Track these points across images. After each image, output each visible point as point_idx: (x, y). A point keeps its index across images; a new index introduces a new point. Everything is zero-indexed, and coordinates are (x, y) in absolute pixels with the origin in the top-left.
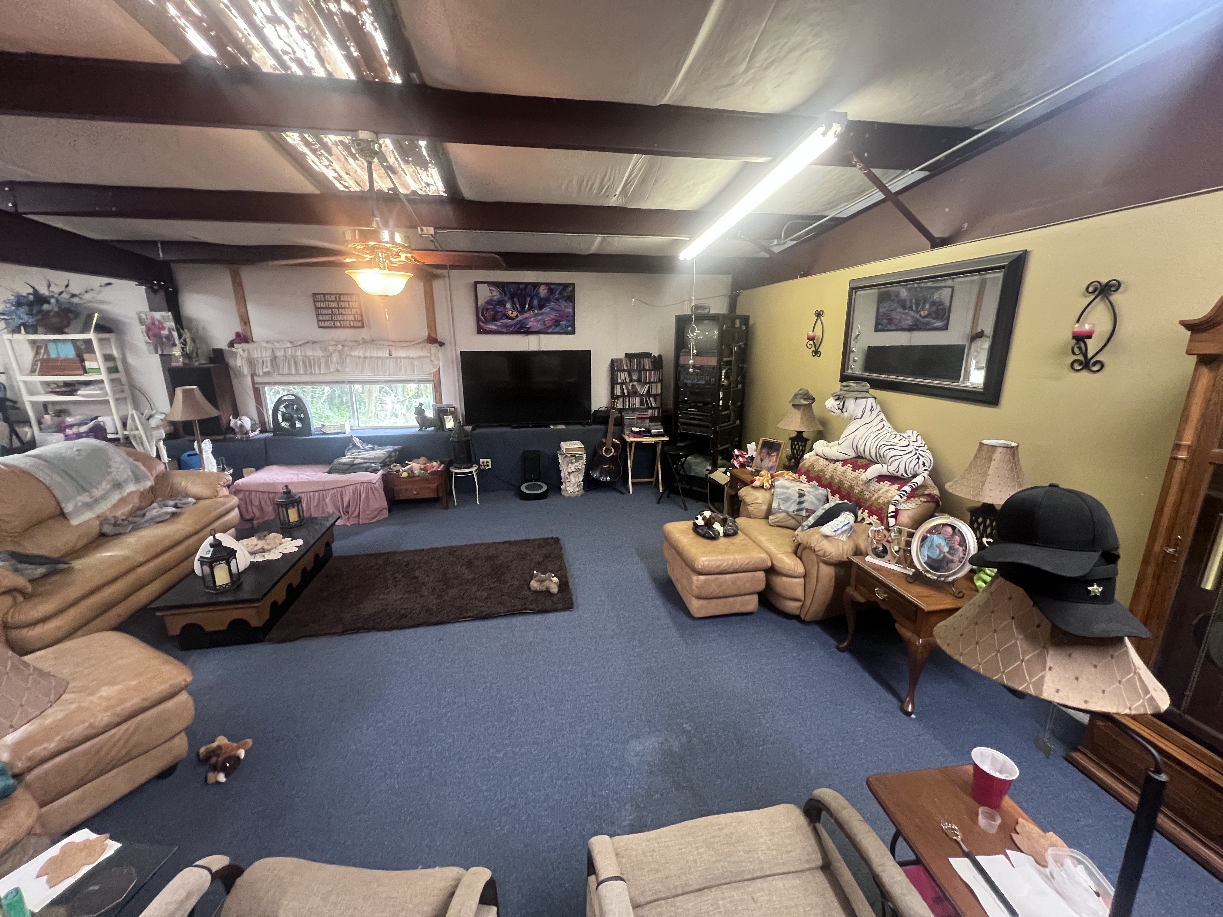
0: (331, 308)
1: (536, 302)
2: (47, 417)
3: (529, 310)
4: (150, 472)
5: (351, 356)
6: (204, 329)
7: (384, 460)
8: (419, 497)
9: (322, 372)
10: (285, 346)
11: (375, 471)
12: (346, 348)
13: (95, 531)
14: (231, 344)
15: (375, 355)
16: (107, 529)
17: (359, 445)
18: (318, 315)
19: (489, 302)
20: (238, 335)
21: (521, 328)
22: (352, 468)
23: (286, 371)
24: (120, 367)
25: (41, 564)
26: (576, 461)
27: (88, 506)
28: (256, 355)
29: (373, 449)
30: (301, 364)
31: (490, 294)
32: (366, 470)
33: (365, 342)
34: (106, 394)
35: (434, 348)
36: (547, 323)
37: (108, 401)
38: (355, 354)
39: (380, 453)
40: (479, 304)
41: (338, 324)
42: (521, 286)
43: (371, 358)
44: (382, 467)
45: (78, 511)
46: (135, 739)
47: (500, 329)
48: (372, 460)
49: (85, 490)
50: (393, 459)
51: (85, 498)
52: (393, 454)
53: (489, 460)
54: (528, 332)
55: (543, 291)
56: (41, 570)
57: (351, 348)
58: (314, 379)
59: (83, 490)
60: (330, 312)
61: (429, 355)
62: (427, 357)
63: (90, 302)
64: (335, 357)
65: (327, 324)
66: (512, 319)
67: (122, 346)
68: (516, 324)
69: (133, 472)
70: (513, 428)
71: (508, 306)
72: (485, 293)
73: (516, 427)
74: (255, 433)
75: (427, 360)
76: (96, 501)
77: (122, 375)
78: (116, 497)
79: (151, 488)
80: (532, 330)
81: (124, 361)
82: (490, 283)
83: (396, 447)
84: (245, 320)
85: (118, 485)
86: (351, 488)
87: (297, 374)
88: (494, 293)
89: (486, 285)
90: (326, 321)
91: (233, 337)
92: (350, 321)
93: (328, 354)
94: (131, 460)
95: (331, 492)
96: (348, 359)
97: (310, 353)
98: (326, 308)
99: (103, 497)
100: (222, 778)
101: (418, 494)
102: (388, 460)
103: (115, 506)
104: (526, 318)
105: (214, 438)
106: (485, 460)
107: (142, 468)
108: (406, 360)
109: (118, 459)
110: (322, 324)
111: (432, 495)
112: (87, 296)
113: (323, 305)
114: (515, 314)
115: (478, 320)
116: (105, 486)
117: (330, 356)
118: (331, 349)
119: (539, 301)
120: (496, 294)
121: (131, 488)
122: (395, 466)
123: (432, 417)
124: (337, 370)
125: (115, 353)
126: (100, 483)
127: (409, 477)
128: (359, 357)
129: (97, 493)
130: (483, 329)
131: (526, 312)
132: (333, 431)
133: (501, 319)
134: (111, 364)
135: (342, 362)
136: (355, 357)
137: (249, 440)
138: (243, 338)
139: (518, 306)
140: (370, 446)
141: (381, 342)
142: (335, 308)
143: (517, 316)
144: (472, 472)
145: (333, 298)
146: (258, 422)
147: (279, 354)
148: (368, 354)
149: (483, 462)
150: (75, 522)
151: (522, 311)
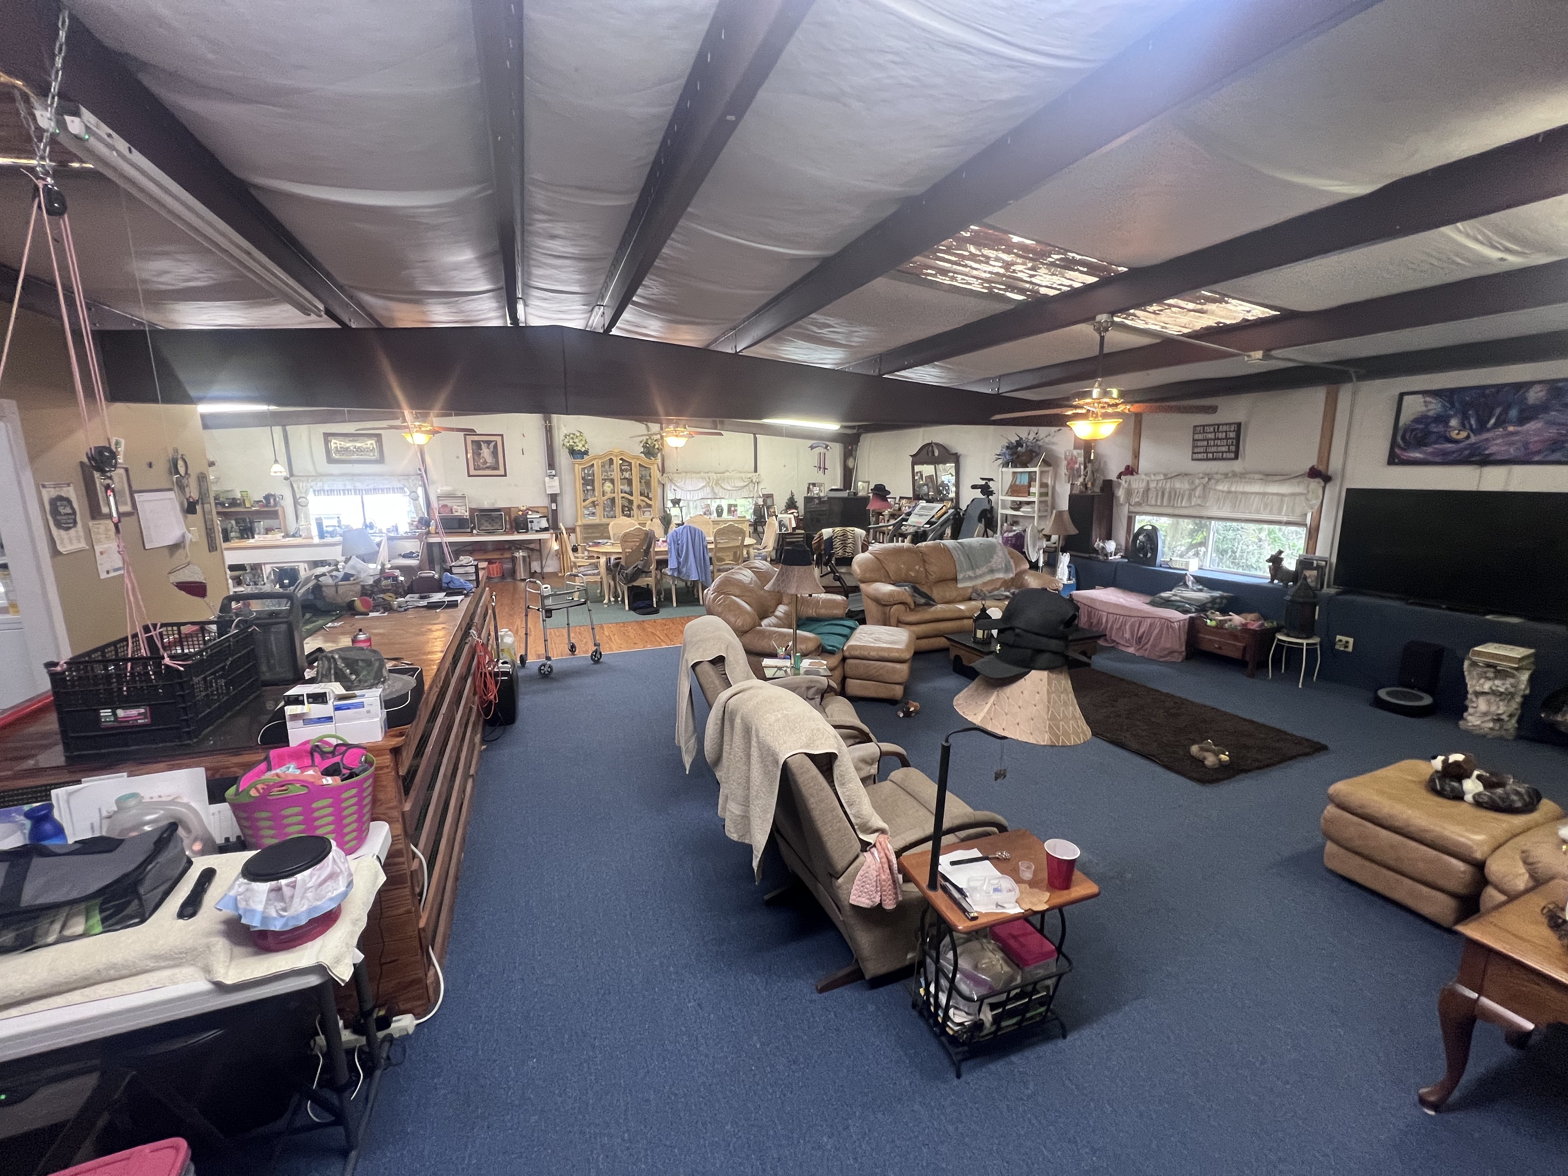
0: (1208, 440)
1: (1513, 413)
2: (1005, 524)
3: (1496, 426)
4: (1016, 568)
5: (1215, 490)
6: (1105, 463)
7: (1204, 604)
8: (1219, 652)
9: (1183, 505)
10: (1158, 478)
11: (1185, 612)
12: (1213, 481)
13: (968, 595)
14: (1119, 477)
15: (1241, 490)
16: (974, 595)
17: (1190, 584)
18: (1194, 447)
19: (1422, 419)
20: (1128, 467)
21: (1472, 455)
22: (1167, 603)
23: (1153, 502)
24: (1050, 493)
25: (924, 597)
26: (1496, 678)
27: (970, 578)
28: (1134, 485)
29: (1201, 590)
30: (1166, 496)
31: (1424, 409)
32: (1177, 608)
33: (1235, 475)
34: (1034, 512)
35: (1315, 485)
36: (1531, 446)
37: (1034, 517)
38: (1220, 487)
39: (1204, 595)
40: (1403, 420)
41: (1210, 456)
42: (1487, 391)
43: (1236, 492)
44: (1197, 611)
45: (965, 579)
46: (881, 671)
47: (1430, 458)
48: (1190, 601)
49: (973, 569)
50: (1217, 606)
51: (970, 573)
52: (1218, 601)
53: (1351, 640)
54: (1486, 461)
55: (1534, 396)
56: (923, 601)
57: (1218, 481)
58: (1177, 512)
59: (972, 568)
60: (1205, 443)
61: (1305, 492)
62: (1302, 494)
63: (1048, 444)
64: (1198, 493)
65: (1200, 456)
66: (1456, 442)
67: (1056, 476)
68: (1461, 450)
69: (1006, 565)
70: (1407, 603)
71: (1454, 422)
72: (1414, 407)
73: (1411, 604)
74: (1117, 557)
75: (1302, 498)
76: (976, 577)
77: (1049, 499)
78: (988, 578)
79: (1012, 578)
80: (1492, 458)
81: (1054, 488)
82: (1424, 393)
83: (1225, 594)
84: (1136, 455)
85: (992, 571)
86: (1149, 621)
87: (1162, 505)
88: (1431, 407)
89: (1420, 396)
90: (1200, 453)
91: (1123, 469)
92: (1223, 452)
93: (1193, 487)
94: (1008, 556)
95: (1133, 619)
96: (1212, 492)
97: (1178, 485)
98: (1203, 440)
99: (981, 576)
100: (901, 715)
101: (1220, 648)
102: (1209, 605)
103: (985, 584)
104: (1487, 440)
105: (1074, 553)
106: (1344, 639)
107: (1012, 563)
108: (1275, 498)
109: (1000, 554)
110: (1196, 456)
111: (1237, 655)
112: (1047, 440)
113: (1200, 437)
114: (1464, 434)
115: (1394, 444)
116: (985, 569)
117: (1194, 490)
118: (1197, 482)
119: (1521, 411)
120: (1435, 407)
121: (1001, 575)
122: (1212, 613)
123: (1294, 569)
124: (1199, 505)
125: (1049, 482)
126: (982, 566)
127: (1216, 627)
128: (1223, 492)
129: (979, 572)
130: (1399, 457)
131: (1488, 430)
132: (1177, 567)
133: (1436, 443)
134: (1044, 490)
135: (1204, 497)
136: (1220, 491)
137: (1106, 562)
138: (1130, 471)
139: (1473, 422)
140: (1201, 587)
141: (1252, 476)
142: (1211, 439)
143: (1468, 437)
144: (1302, 644)
145: (1212, 429)
146: (1123, 548)
147: (1153, 485)
148: (1233, 489)
149: (1340, 641)
150: (960, 585)
151: (1482, 427)
